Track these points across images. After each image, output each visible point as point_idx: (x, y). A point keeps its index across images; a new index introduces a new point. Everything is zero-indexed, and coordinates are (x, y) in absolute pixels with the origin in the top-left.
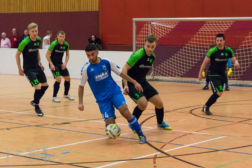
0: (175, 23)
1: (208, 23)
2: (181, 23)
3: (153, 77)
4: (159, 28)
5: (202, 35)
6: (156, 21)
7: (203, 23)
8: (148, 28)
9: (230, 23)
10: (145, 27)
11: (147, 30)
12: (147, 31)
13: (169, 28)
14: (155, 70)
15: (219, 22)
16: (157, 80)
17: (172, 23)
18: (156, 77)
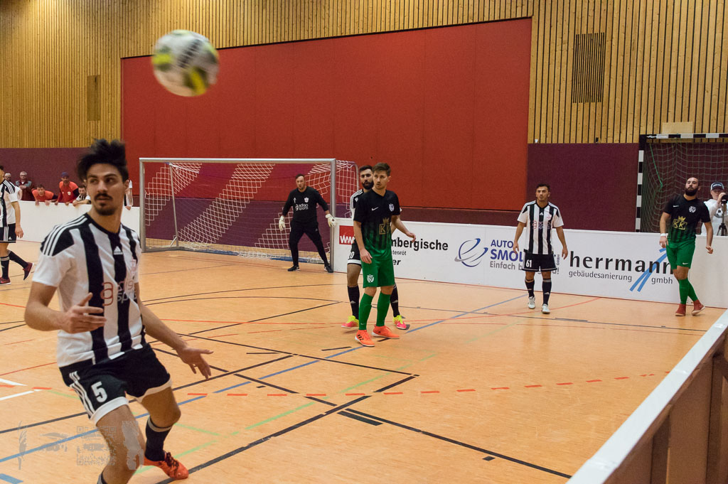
0: (197, 166)
1: (241, 167)
2: (205, 167)
3: (178, 245)
4: (182, 173)
5: (236, 183)
6: (175, 163)
7: (234, 165)
8: (167, 172)
9: (269, 167)
10: (163, 171)
11: (167, 175)
12: (167, 177)
13: (194, 173)
14: (180, 234)
15: (254, 165)
16: (183, 249)
17: (193, 165)
18: (182, 244)
